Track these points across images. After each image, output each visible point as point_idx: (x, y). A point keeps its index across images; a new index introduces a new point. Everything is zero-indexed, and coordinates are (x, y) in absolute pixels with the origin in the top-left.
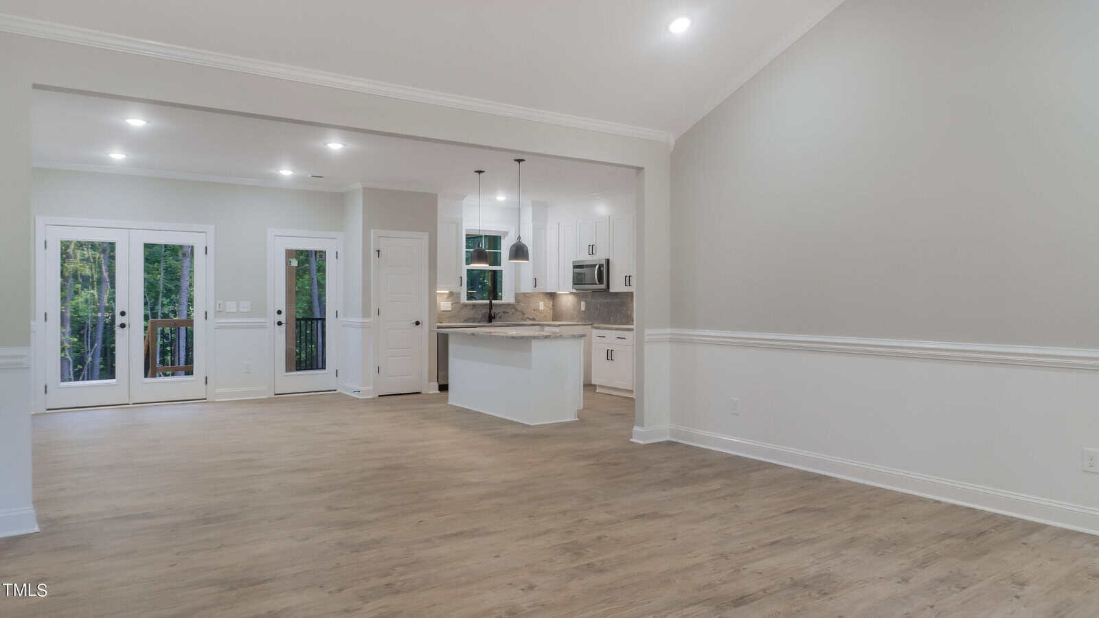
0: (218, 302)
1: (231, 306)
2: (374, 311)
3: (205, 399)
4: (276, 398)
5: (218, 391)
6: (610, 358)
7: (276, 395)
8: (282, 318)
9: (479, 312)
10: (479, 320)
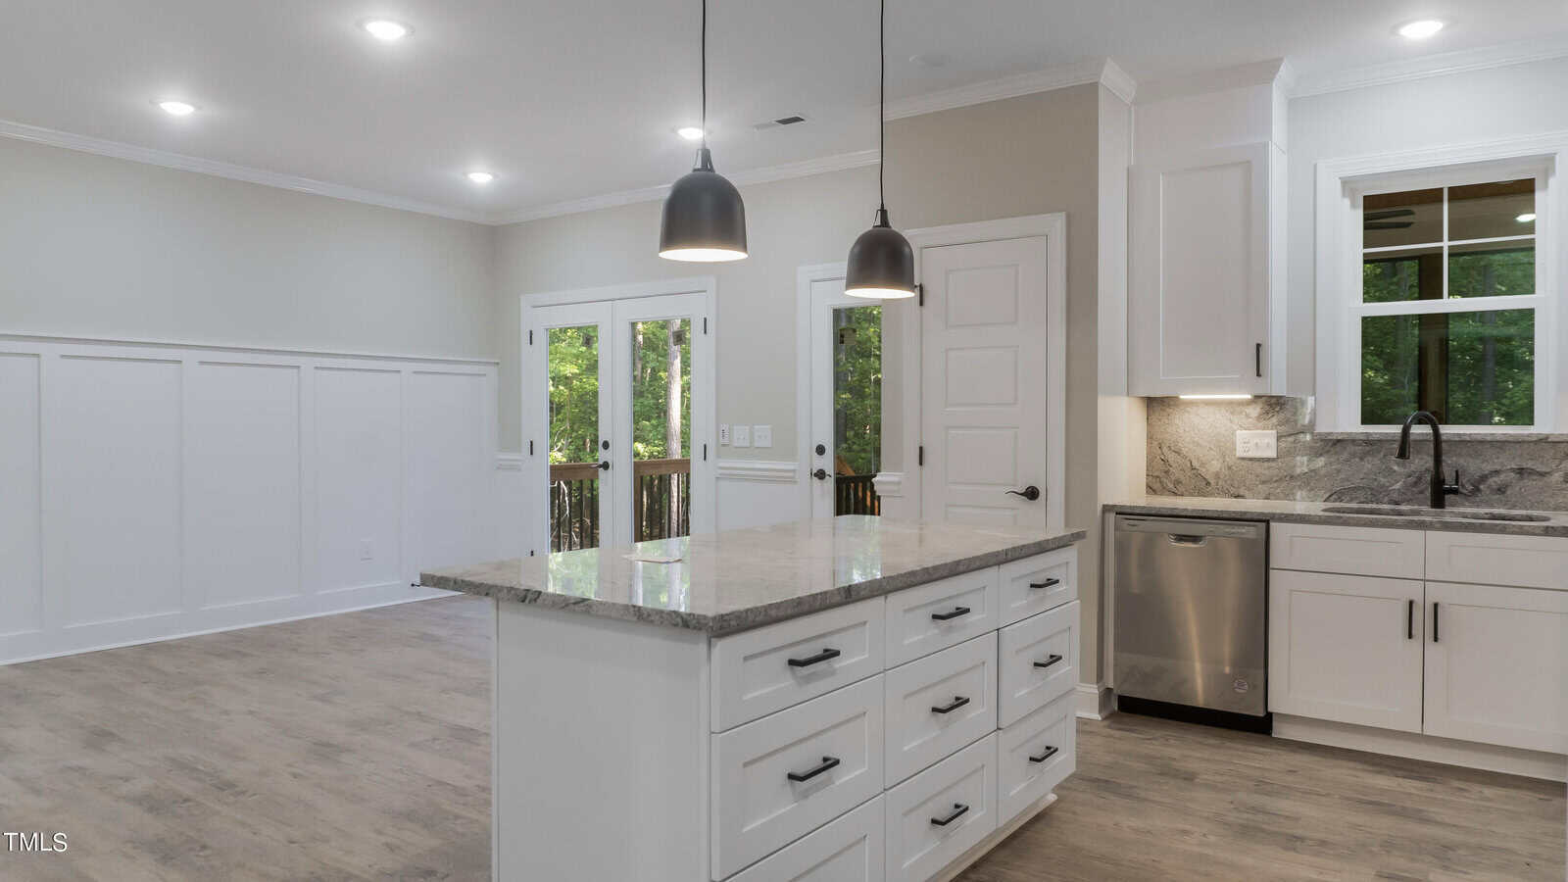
0: (721, 427)
1: (741, 435)
8: (827, 463)
9: (1396, 468)
10: (1395, 496)
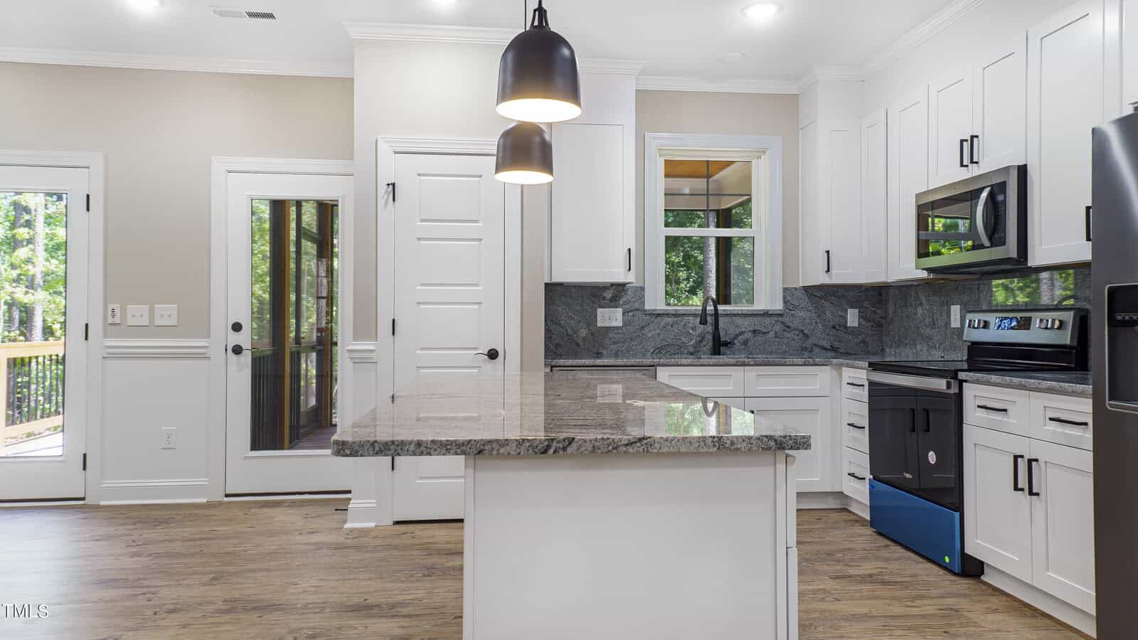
0: (111, 306)
1: (137, 314)
2: (385, 327)
3: (83, 499)
4: (228, 503)
5: (108, 483)
6: (1023, 482)
7: (227, 496)
8: (244, 339)
9: (691, 331)
10: (691, 349)
